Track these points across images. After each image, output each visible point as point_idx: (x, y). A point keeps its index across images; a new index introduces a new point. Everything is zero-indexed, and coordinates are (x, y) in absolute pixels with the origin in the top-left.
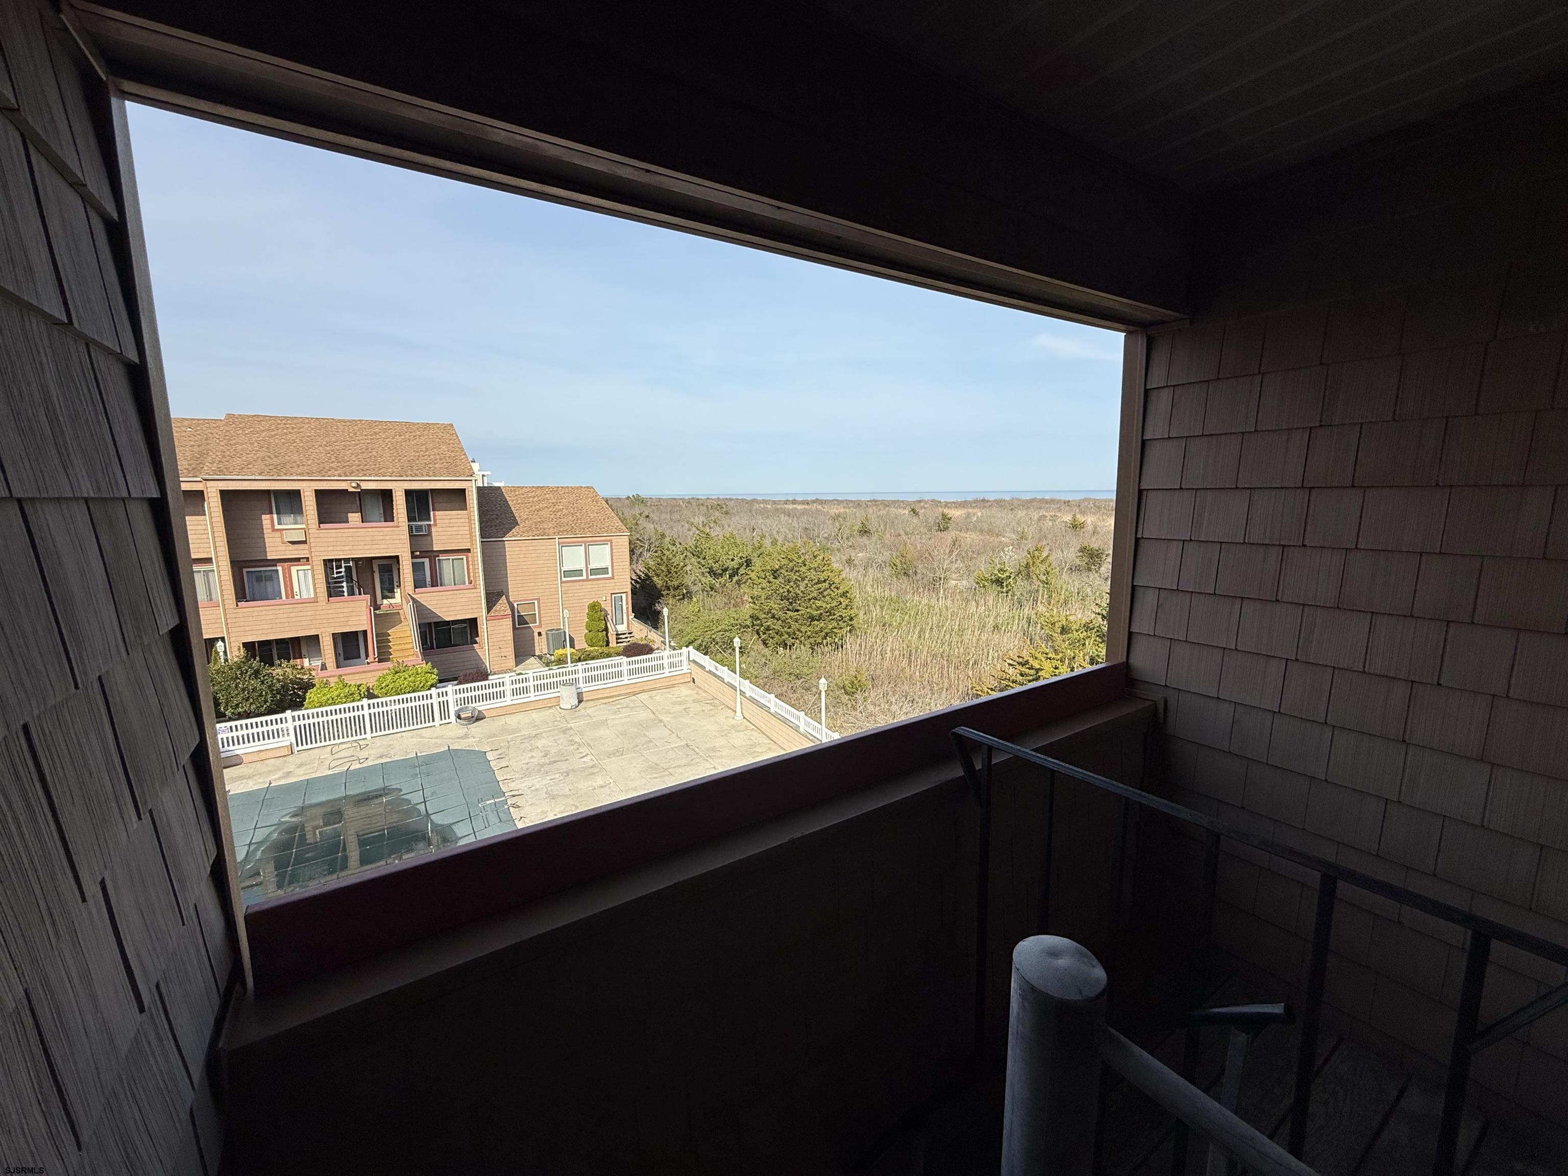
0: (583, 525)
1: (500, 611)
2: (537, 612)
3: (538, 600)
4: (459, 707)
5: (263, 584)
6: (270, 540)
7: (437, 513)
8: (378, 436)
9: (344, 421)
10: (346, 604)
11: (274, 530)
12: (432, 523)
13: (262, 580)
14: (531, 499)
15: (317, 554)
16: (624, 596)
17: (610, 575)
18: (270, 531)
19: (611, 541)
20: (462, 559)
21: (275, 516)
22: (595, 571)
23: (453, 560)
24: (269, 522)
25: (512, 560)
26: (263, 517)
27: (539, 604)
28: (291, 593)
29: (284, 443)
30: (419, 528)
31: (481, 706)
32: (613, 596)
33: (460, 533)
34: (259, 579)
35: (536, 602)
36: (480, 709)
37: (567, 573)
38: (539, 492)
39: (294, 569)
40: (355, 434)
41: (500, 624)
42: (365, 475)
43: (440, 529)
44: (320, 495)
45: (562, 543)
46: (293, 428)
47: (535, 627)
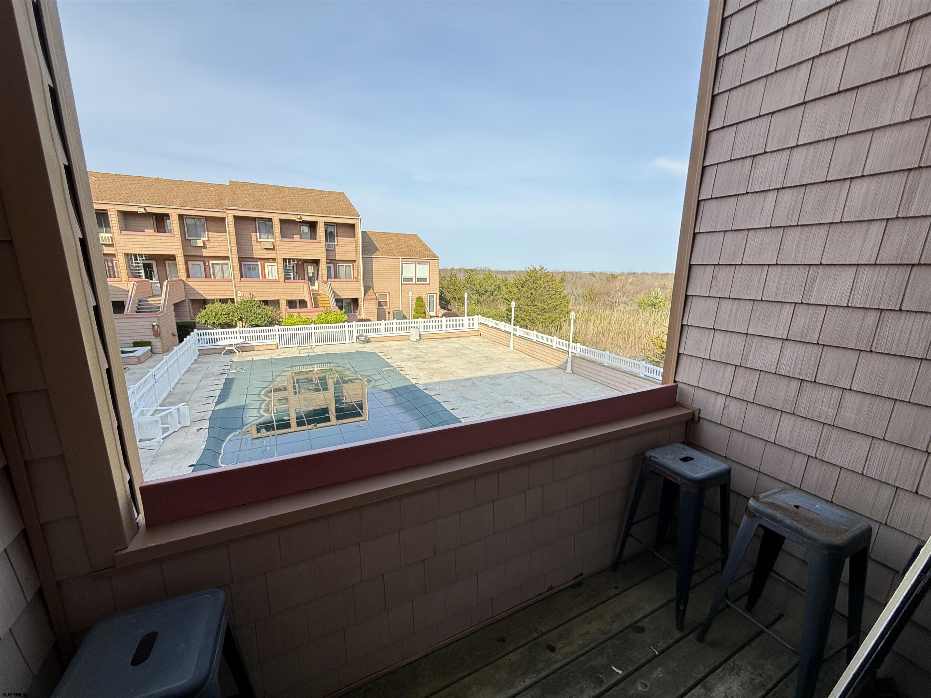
0: (413, 253)
1: (370, 296)
2: (388, 300)
3: (389, 293)
4: (358, 334)
5: (251, 271)
6: (255, 247)
7: (339, 238)
8: (307, 196)
9: (288, 188)
10: (293, 284)
11: (257, 242)
12: (336, 243)
13: (250, 269)
14: (384, 238)
15: (280, 255)
16: (435, 295)
17: (428, 282)
18: (255, 242)
19: (429, 262)
20: (350, 266)
21: (258, 234)
22: (420, 279)
23: (346, 266)
24: (255, 237)
25: (376, 269)
26: (252, 234)
27: (389, 295)
28: (264, 276)
29: (261, 196)
30: (329, 246)
31: (369, 335)
32: (429, 295)
33: (350, 250)
34: (249, 269)
35: (388, 294)
36: (369, 337)
37: (405, 279)
38: (388, 235)
39: (266, 264)
40: (295, 194)
41: (371, 303)
42: (304, 212)
43: (340, 248)
44: (283, 222)
45: (403, 261)
46: (264, 189)
47: (387, 308)
